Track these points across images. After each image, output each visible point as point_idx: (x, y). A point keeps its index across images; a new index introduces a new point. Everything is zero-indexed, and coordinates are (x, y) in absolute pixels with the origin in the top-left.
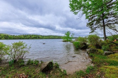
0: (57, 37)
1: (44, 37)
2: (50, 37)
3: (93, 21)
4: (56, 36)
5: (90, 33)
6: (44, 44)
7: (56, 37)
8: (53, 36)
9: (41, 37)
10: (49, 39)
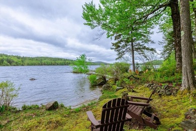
0: (60, 62)
1: (27, 62)
2: (43, 62)
3: (120, 42)
4: (59, 59)
5: (116, 59)
6: (32, 79)
7: (57, 62)
8: (51, 59)
9: (16, 60)
10: (39, 65)
